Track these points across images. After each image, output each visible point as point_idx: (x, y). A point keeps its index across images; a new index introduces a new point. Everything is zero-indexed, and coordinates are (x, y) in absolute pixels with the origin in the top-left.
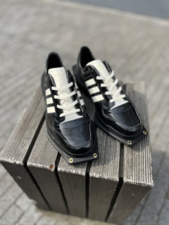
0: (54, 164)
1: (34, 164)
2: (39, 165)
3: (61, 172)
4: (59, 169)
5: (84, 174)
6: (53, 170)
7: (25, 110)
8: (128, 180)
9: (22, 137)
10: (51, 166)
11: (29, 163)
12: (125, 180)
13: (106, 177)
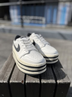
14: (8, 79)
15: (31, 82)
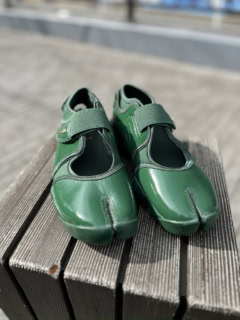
0: (59, 264)
1: (21, 263)
2: (31, 266)
3: (70, 280)
4: (67, 274)
5: (113, 285)
6: (56, 275)
7: (22, 172)
8: (197, 302)
9: (9, 214)
10: (53, 268)
11: (13, 261)
12: (192, 301)
13: (154, 294)
14: (5, 248)
15: (83, 278)
